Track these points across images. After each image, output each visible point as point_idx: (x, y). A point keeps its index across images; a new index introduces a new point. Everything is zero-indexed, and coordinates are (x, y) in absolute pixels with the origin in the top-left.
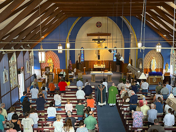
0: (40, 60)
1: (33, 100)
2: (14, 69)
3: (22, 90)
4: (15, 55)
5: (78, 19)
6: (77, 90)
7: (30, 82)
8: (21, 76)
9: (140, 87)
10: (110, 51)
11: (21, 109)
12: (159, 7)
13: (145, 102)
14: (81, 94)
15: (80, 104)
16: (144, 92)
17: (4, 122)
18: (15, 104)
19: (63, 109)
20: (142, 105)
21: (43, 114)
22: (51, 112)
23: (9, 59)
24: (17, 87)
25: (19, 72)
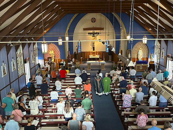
0: (43, 51)
1: (38, 85)
2: (20, 59)
3: (28, 77)
4: (21, 47)
5: (76, 15)
6: (75, 76)
7: (35, 70)
8: (27, 65)
9: (128, 74)
10: (103, 43)
11: (28, 93)
12: (145, 4)
13: (133, 86)
14: (78, 80)
15: (78, 88)
16: (132, 78)
17: (13, 104)
18: (23, 89)
19: (64, 93)
20: (130, 88)
21: (47, 97)
22: (54, 95)
23: (16, 51)
24: (24, 75)
25: (25, 62)
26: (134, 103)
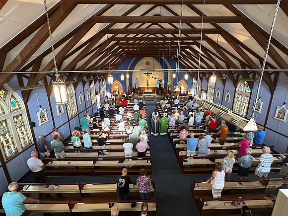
0: (109, 83)
5: (134, 59)
10: (155, 78)
13: (176, 111)
14: (136, 107)
15: (136, 113)
17: (88, 124)
20: (174, 113)
21: (113, 119)
22: (118, 117)
23: (90, 85)
24: (96, 103)
25: (97, 94)
26: (177, 123)
